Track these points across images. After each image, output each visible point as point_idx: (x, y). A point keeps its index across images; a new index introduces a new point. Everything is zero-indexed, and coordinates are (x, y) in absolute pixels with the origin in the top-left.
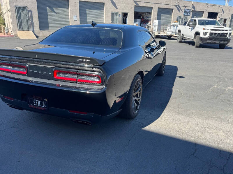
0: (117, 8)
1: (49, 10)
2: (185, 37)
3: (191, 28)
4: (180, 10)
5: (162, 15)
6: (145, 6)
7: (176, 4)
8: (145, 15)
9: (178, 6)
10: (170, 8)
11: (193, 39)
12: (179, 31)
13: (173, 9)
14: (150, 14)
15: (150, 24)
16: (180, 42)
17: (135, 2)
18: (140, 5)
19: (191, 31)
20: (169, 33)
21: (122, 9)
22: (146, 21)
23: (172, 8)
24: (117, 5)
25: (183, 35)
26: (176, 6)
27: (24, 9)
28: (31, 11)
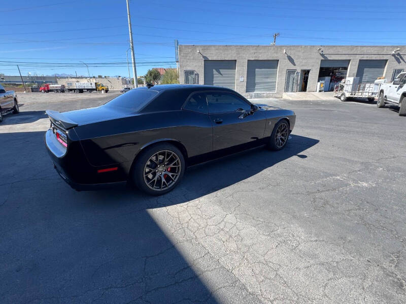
0: (295, 65)
1: (215, 72)
2: (388, 99)
3: (398, 86)
4: (401, 60)
5: (365, 69)
6: (337, 59)
7: (393, 53)
8: (337, 71)
9: (398, 54)
10: (382, 59)
11: (398, 102)
12: (382, 91)
13: (386, 61)
14: (346, 69)
15: (344, 83)
16: (381, 107)
17: (322, 55)
18: (329, 59)
19: (398, 90)
20: (367, 94)
21: (302, 66)
22: (338, 79)
23: (385, 59)
24: (295, 62)
25: (386, 97)
26: (393, 55)
27: (192, 72)
28: (197, 75)
